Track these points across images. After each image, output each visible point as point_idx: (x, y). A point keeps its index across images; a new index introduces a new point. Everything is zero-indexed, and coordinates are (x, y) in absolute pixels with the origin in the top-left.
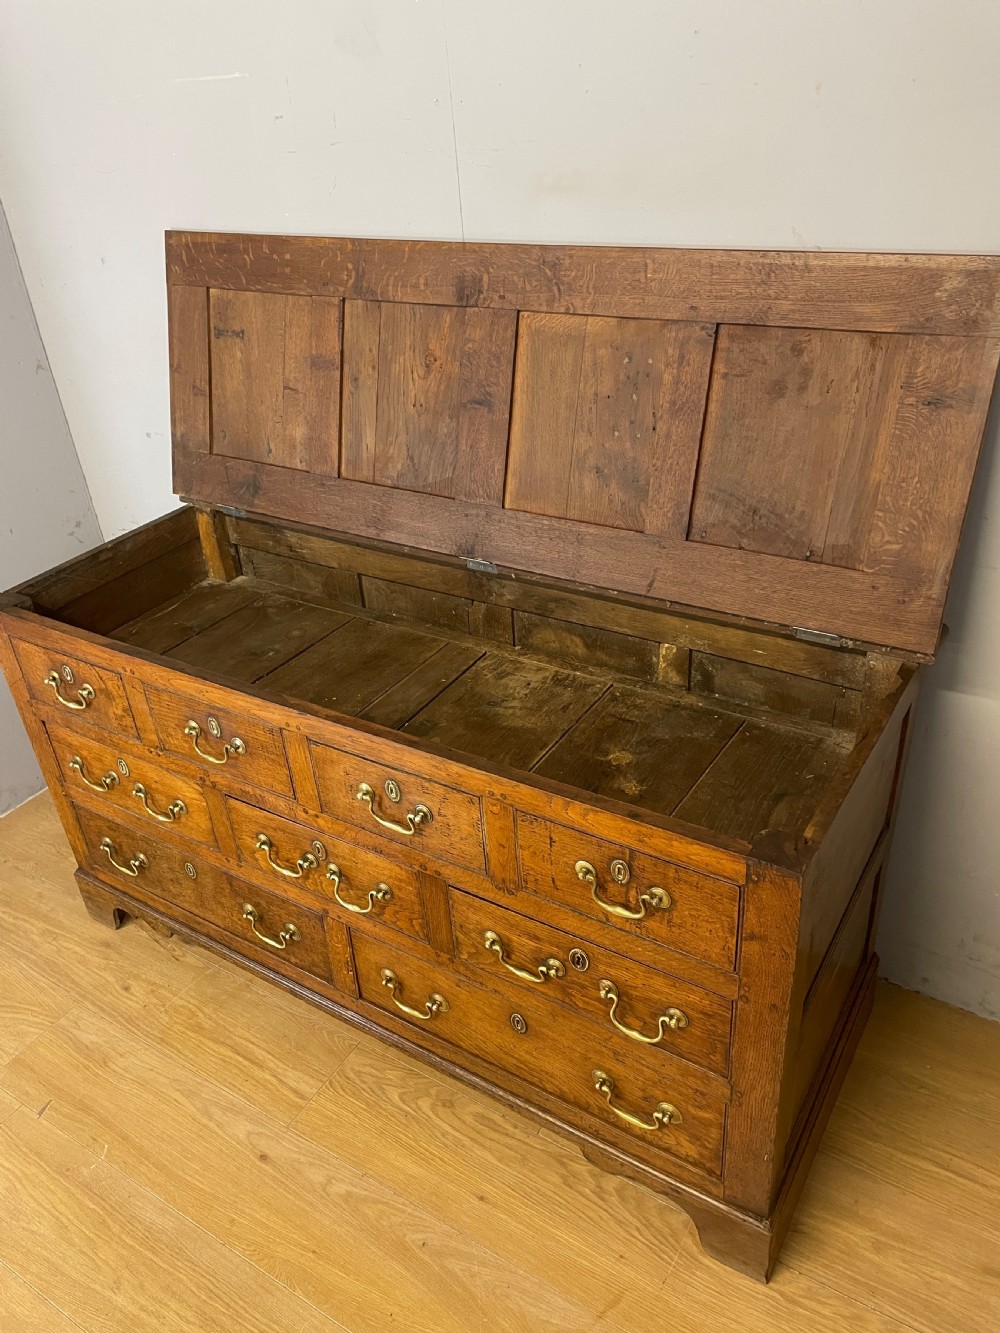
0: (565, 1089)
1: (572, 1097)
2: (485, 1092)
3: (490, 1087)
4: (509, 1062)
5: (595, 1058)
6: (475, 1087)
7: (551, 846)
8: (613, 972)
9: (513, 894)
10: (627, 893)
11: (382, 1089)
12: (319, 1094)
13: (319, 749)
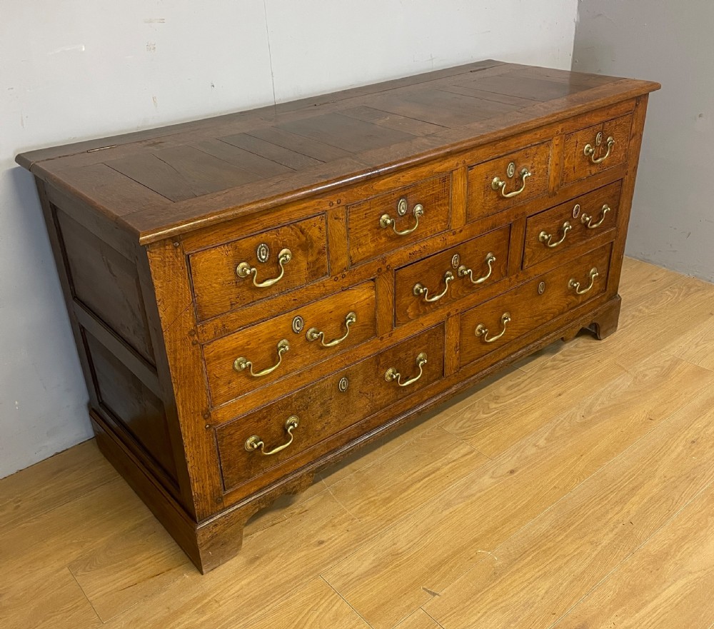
7: (576, 146)
8: (587, 206)
9: (556, 195)
13: (473, 171)
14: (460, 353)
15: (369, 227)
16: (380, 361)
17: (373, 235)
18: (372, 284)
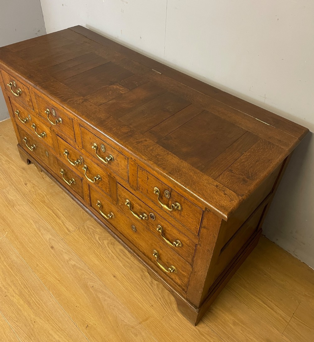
0: (145, 251)
1: (147, 254)
2: (122, 244)
3: (124, 244)
4: (130, 238)
5: (154, 246)
6: (119, 242)
7: (148, 180)
8: (162, 223)
9: (135, 190)
10: (168, 202)
11: (94, 234)
12: (74, 231)
13: (83, 129)
14: (90, 200)
18: (49, 130)
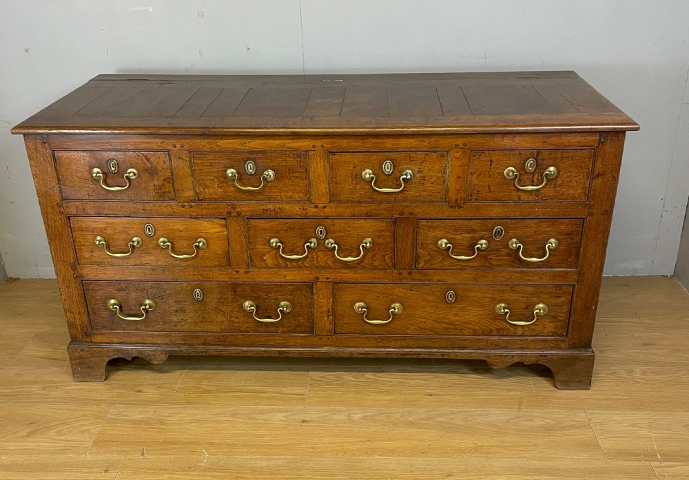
0: (477, 327)
1: (481, 331)
4: (441, 328)
7: (491, 166)
9: (461, 207)
10: (534, 175)
13: (336, 157)
14: (334, 319)
15: (215, 175)
16: (237, 291)
17: (220, 182)
18: (223, 222)
